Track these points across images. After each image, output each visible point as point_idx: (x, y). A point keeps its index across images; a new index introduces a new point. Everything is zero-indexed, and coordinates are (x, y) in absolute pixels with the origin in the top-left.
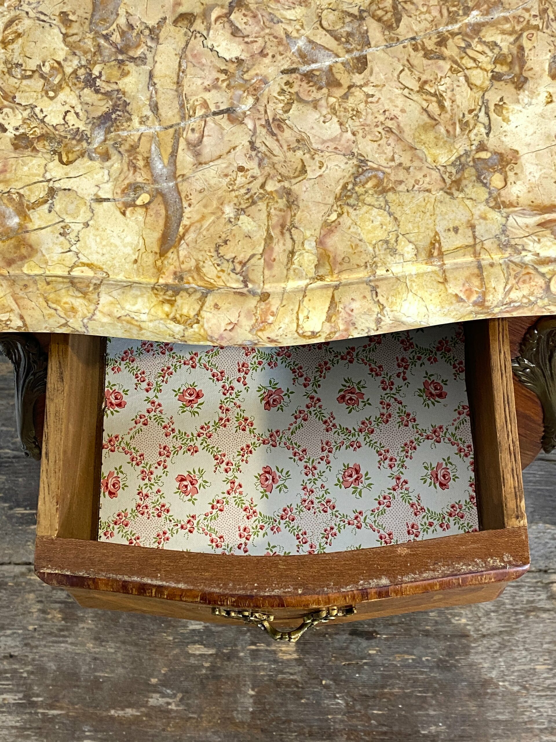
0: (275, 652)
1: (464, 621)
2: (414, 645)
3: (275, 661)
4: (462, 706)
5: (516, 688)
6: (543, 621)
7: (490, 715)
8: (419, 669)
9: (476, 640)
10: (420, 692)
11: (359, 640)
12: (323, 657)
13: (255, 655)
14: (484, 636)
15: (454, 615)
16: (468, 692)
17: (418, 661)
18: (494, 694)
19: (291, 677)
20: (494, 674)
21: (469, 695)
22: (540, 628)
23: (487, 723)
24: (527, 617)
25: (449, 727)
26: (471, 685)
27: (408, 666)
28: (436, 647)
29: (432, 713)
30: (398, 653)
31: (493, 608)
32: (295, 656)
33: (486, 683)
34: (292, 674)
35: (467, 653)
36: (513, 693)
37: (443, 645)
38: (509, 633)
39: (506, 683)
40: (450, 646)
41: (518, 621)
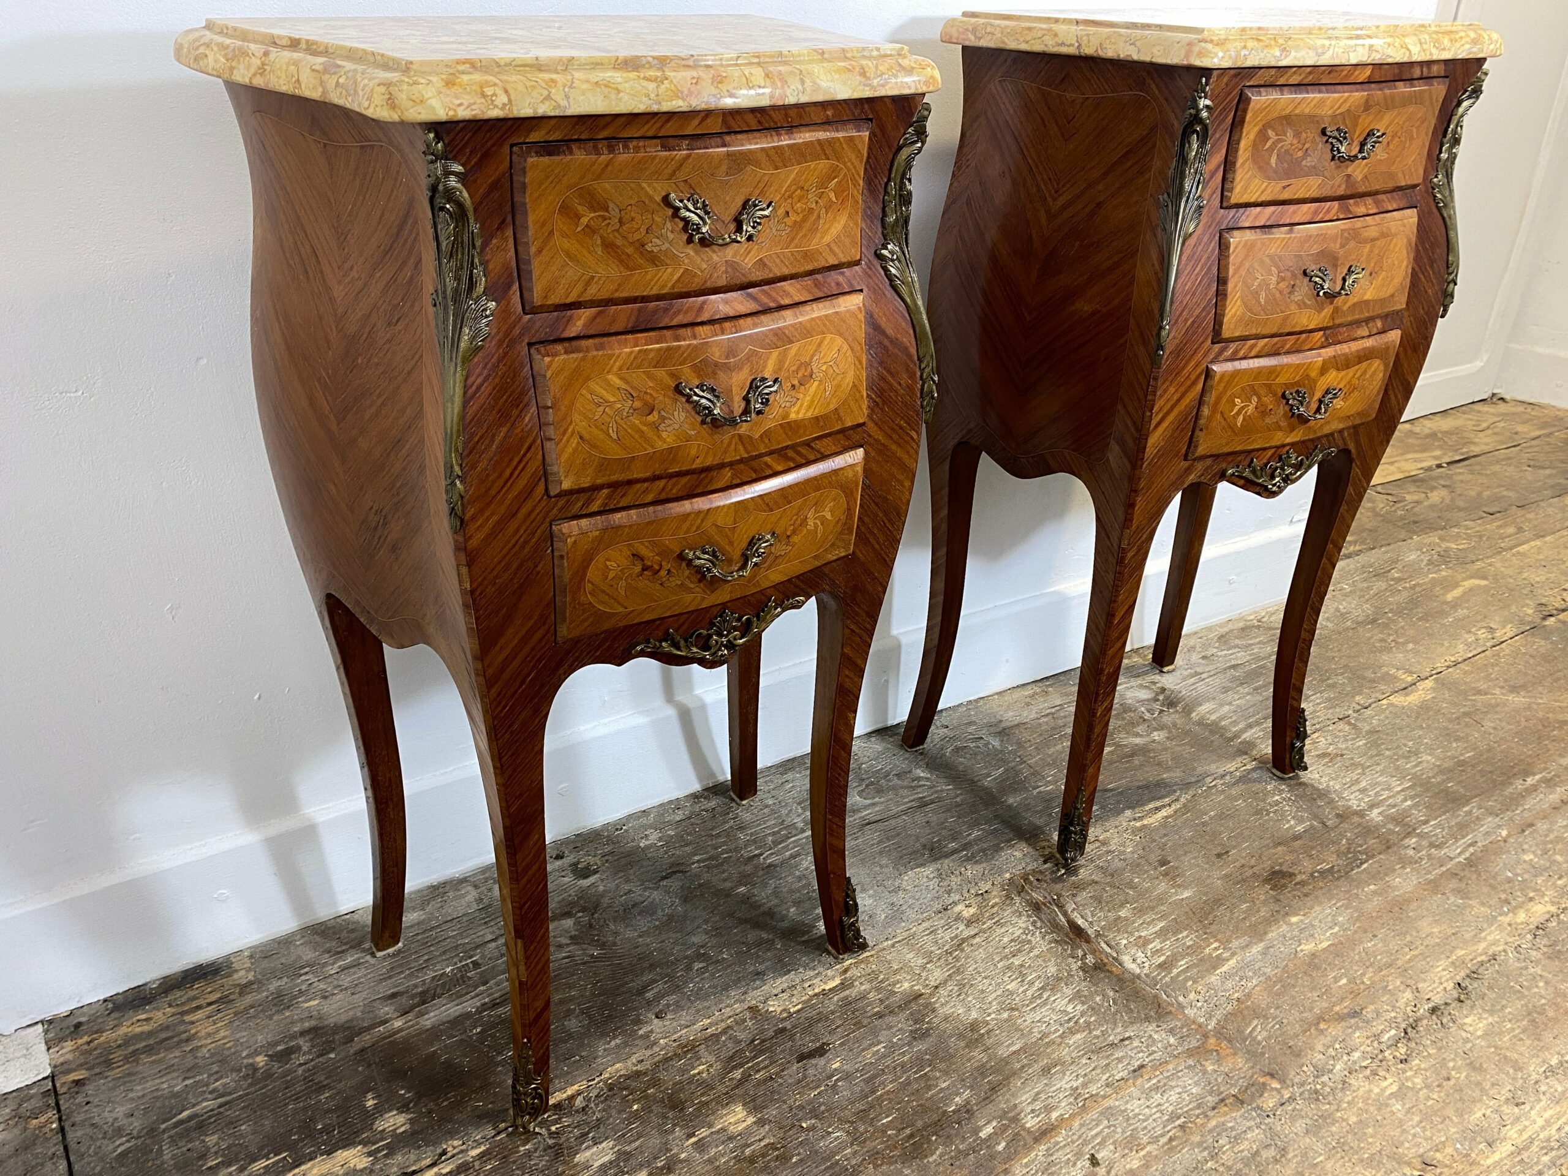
0: (723, 1130)
1: (906, 985)
2: (875, 1032)
3: (731, 1138)
4: (969, 1060)
5: (1005, 1015)
6: (980, 946)
7: (1003, 1052)
8: (897, 1053)
9: (932, 995)
10: (916, 1073)
11: (813, 1061)
12: (785, 1102)
13: (700, 1146)
14: (937, 987)
15: (894, 985)
16: (963, 1044)
17: (892, 1048)
18: (989, 1032)
19: (762, 1144)
20: (974, 1015)
21: (967, 1046)
22: (981, 954)
23: (1006, 1061)
24: (962, 950)
25: (972, 1088)
26: (961, 1036)
27: (884, 1056)
28: (899, 1022)
29: (944, 1085)
30: (863, 1050)
31: (925, 961)
32: (751, 1120)
33: (974, 1026)
34: (760, 1140)
35: (934, 1010)
36: (1006, 1021)
37: (902, 1016)
38: (958, 971)
39: (993, 1016)
40: (912, 1014)
41: (957, 959)
